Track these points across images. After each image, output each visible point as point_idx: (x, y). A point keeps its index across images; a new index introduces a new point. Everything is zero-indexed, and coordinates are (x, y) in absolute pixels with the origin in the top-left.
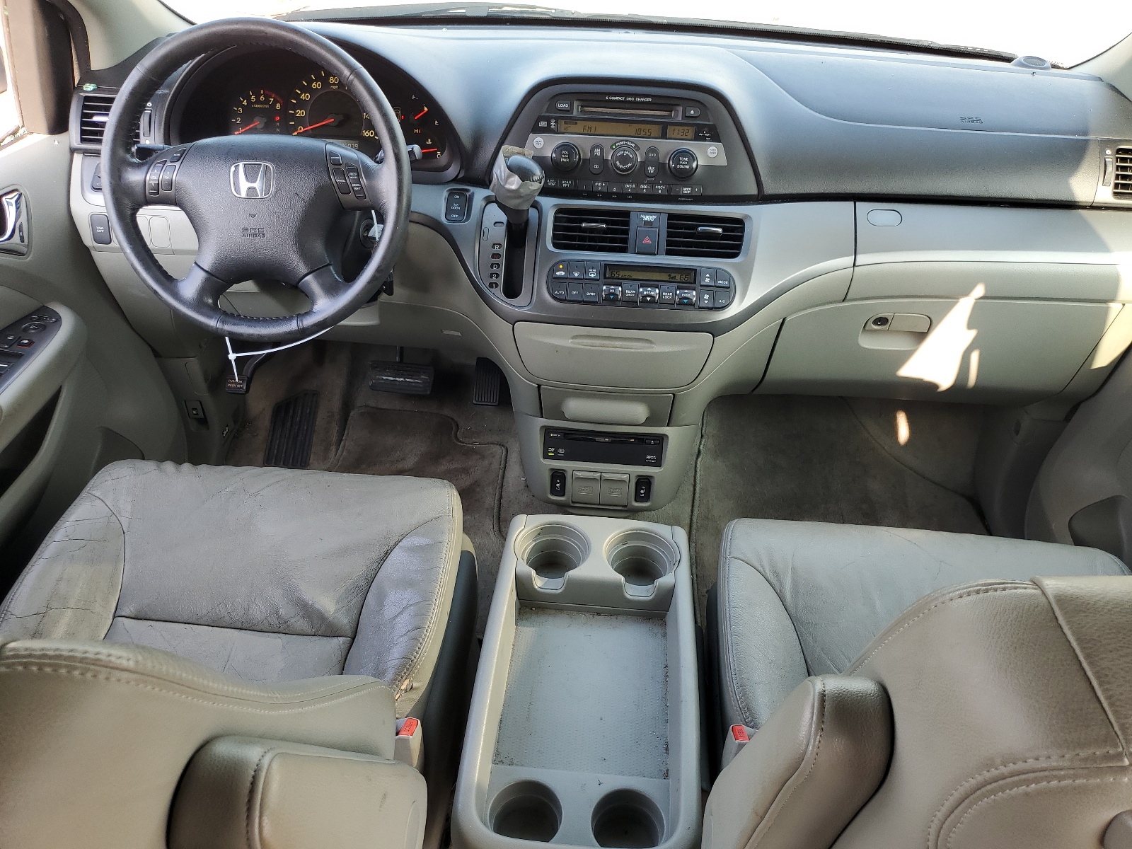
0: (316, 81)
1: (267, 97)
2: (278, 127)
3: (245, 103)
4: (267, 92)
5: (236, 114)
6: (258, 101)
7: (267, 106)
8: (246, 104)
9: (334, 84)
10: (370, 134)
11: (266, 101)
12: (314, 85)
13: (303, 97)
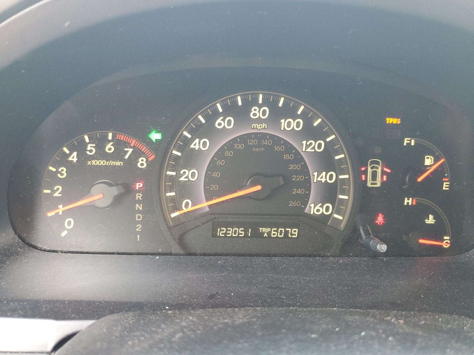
0: (225, 114)
1: (120, 146)
2: (139, 202)
3: (74, 157)
4: (122, 137)
5: (54, 179)
6: (101, 154)
7: (118, 163)
8: (75, 160)
9: (259, 121)
10: (323, 210)
11: (118, 154)
12: (220, 123)
13: (196, 145)
